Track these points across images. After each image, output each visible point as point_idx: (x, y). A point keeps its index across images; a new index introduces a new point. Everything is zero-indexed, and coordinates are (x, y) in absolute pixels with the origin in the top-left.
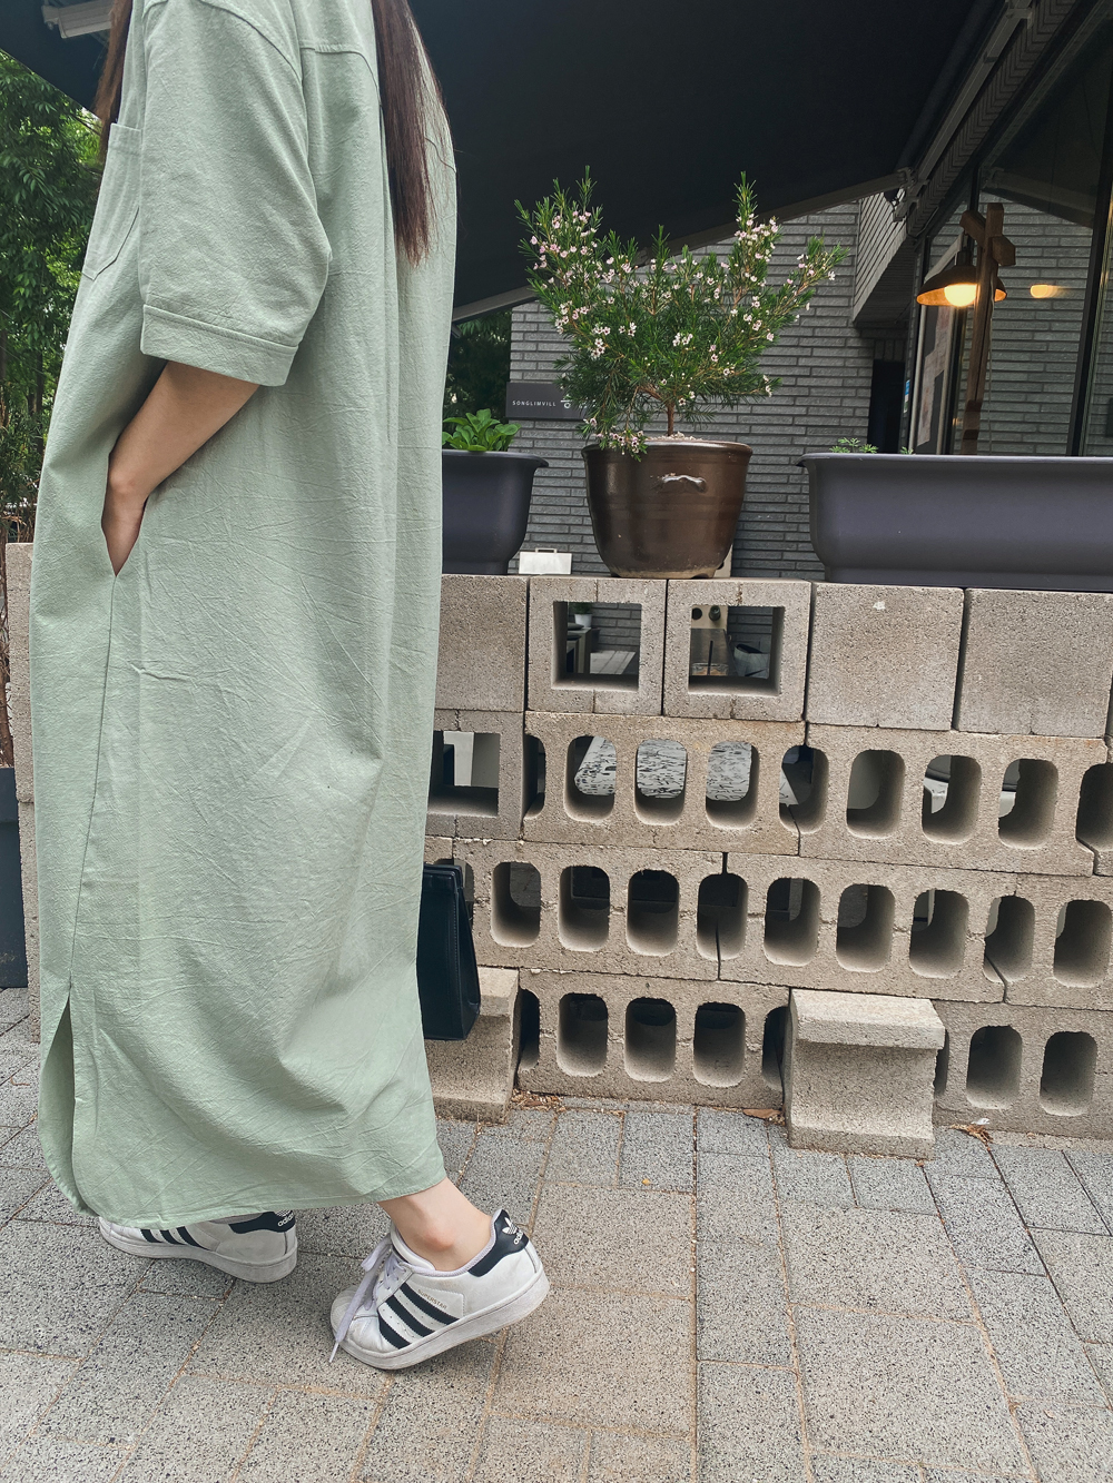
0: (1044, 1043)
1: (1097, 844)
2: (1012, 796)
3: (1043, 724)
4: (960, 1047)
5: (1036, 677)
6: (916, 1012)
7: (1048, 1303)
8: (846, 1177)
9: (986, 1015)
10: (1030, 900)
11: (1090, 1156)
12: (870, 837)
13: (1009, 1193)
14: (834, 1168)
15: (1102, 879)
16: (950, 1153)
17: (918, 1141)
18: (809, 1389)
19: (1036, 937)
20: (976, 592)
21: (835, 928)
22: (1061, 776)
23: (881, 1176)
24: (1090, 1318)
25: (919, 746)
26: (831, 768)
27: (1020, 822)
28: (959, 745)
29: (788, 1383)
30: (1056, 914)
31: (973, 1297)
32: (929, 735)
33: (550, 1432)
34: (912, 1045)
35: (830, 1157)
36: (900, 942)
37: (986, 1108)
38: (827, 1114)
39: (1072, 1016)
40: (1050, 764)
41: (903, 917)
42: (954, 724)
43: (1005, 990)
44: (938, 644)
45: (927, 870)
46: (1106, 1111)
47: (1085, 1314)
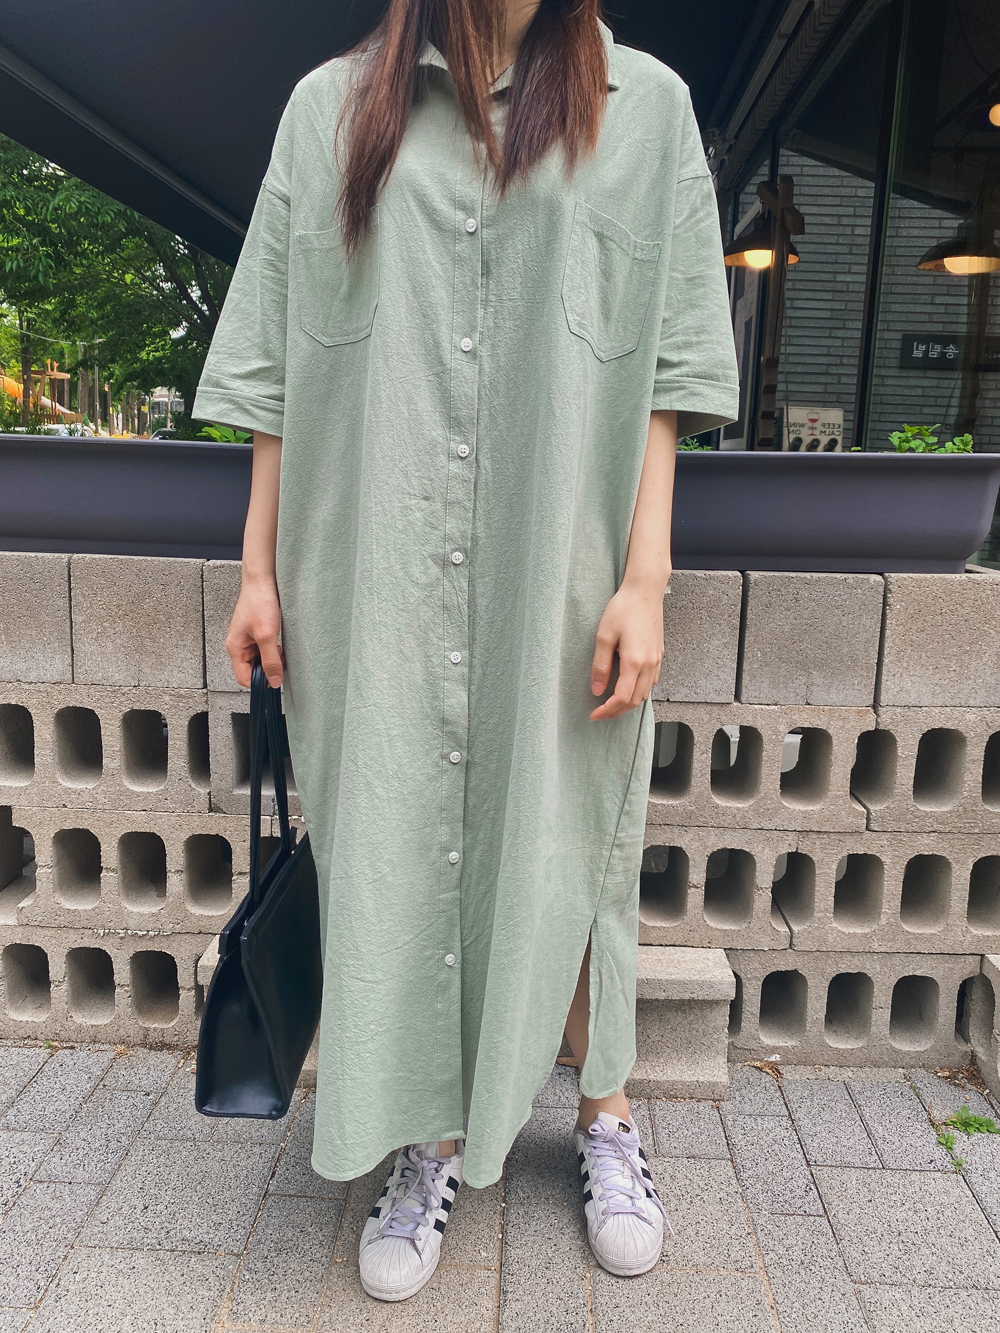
0: (827, 984)
1: (870, 800)
3: (819, 695)
4: (752, 991)
5: (809, 652)
6: (710, 962)
8: (648, 1124)
9: (775, 961)
10: (810, 855)
11: (868, 1085)
12: (665, 802)
13: (796, 1130)
15: (874, 834)
16: (744, 1092)
17: (715, 1084)
19: (817, 888)
20: (754, 575)
22: (835, 742)
23: (680, 1120)
24: (860, 1259)
25: (706, 718)
28: (742, 717)
30: (834, 867)
31: (757, 1244)
32: (715, 708)
34: (706, 997)
36: (695, 897)
37: (778, 1045)
39: (851, 958)
40: (825, 731)
41: (697, 875)
42: (737, 697)
43: (791, 938)
44: (720, 624)
45: (717, 830)
46: (883, 1042)
47: (857, 1255)
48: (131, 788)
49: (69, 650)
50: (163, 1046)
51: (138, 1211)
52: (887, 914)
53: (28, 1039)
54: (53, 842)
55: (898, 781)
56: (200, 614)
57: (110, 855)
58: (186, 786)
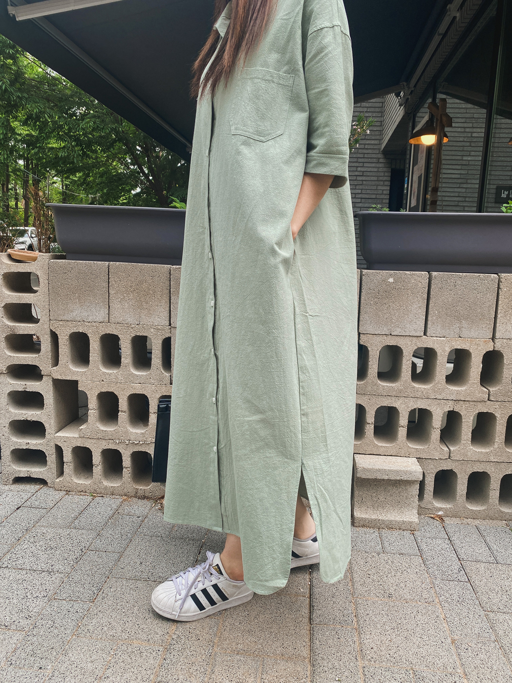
0: (467, 477)
1: (489, 386)
2: (452, 365)
3: (465, 333)
4: (430, 479)
5: (461, 312)
6: (410, 464)
7: (469, 594)
8: (379, 539)
9: (442, 465)
10: (460, 412)
11: (488, 527)
12: (388, 385)
13: (452, 545)
14: (374, 536)
15: (492, 402)
16: (425, 527)
17: (411, 522)
18: (362, 636)
19: (463, 429)
20: (434, 274)
21: (373, 426)
22: (473, 356)
23: (395, 538)
24: (487, 601)
25: (409, 343)
26: (370, 353)
27: (456, 377)
28: (427, 343)
29: (352, 634)
30: (472, 418)
31: (436, 592)
32: (414, 338)
33: (244, 659)
34: (408, 479)
35: (372, 530)
36: (402, 432)
37: (442, 507)
38: (370, 511)
39: (480, 464)
40: (468, 350)
41: (403, 421)
42: (425, 334)
43: (450, 453)
44: (417, 297)
45: (414, 399)
46: (495, 507)
47: (486, 599)
48: (134, 372)
49: (108, 307)
50: (144, 497)
51: (138, 564)
52: (498, 442)
53: (82, 492)
54: (97, 398)
55: (504, 376)
56: (168, 291)
57: (123, 404)
58: (159, 372)
